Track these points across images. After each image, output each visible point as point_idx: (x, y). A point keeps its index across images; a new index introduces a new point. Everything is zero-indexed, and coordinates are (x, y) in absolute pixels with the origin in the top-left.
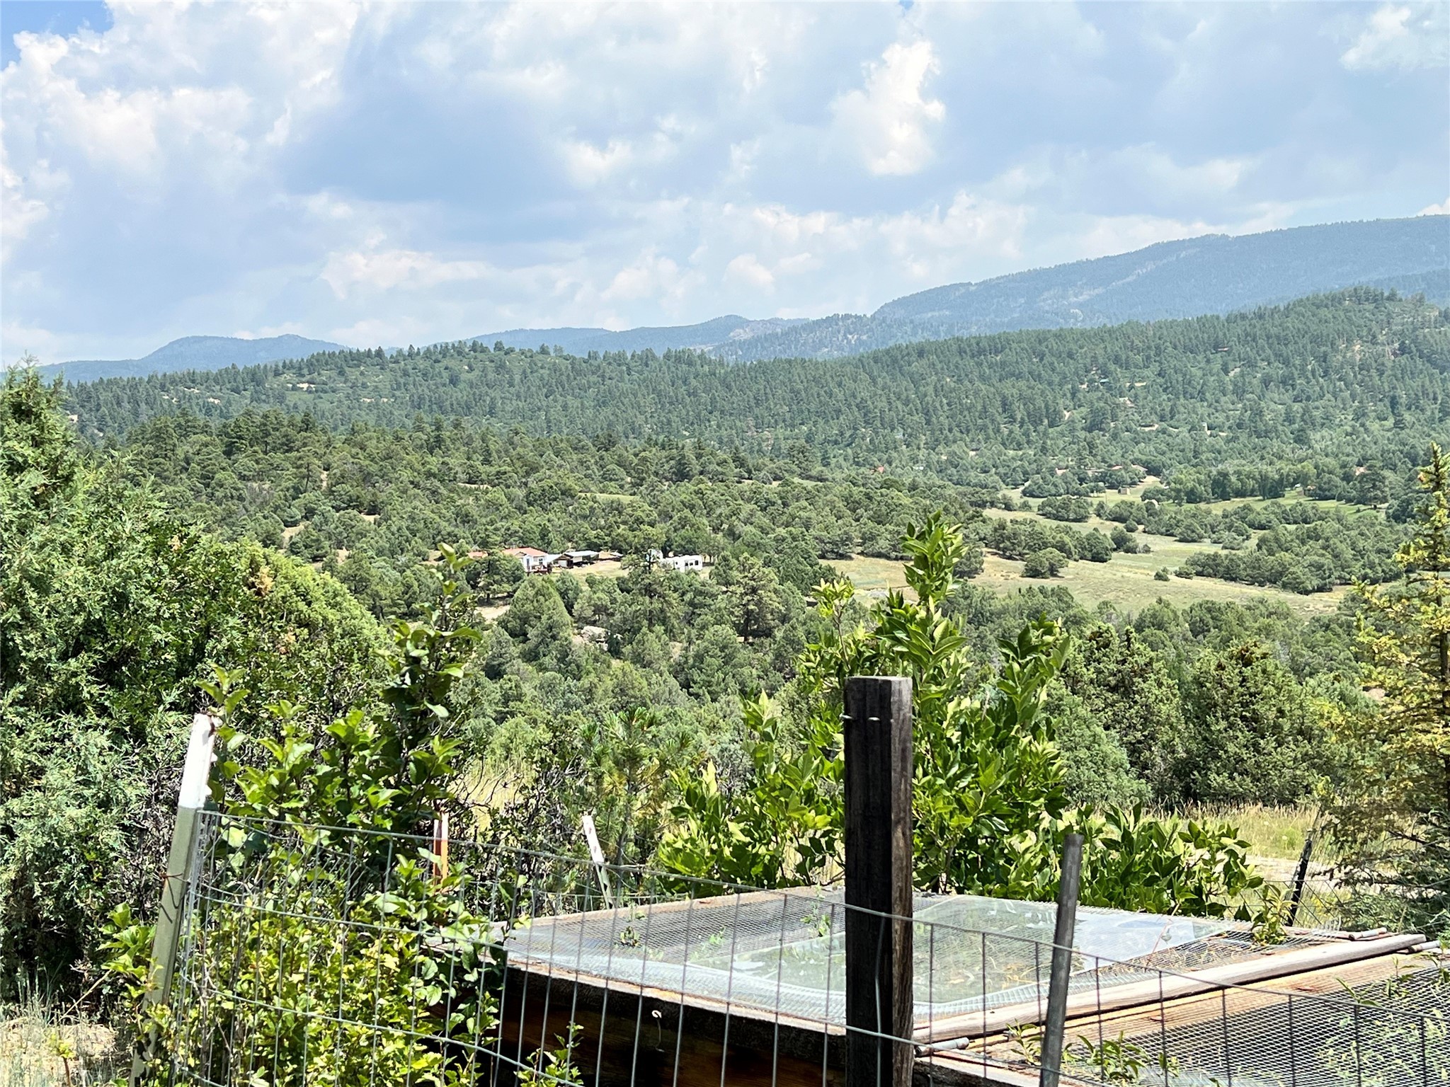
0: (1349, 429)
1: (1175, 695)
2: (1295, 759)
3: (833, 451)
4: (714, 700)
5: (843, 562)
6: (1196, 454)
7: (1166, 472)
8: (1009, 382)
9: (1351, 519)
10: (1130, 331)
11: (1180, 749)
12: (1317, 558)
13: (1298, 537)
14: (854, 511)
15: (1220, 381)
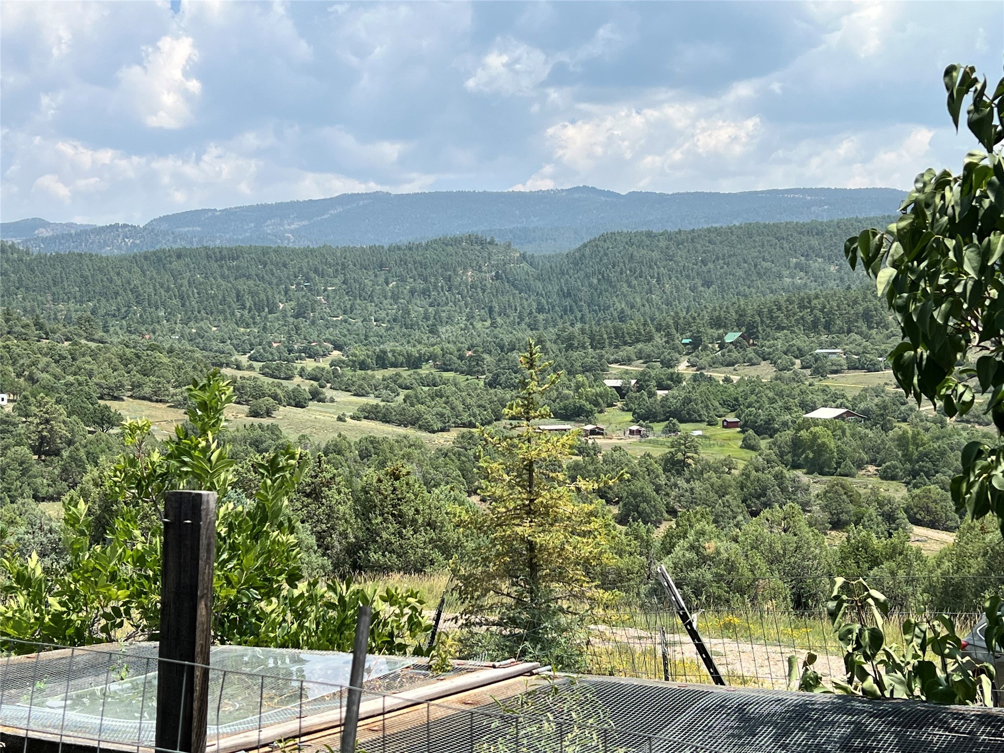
0: (463, 326)
1: (349, 499)
2: (425, 542)
3: (112, 322)
4: (12, 502)
5: (117, 402)
6: (366, 337)
7: (346, 349)
8: (241, 281)
9: (463, 384)
10: (325, 252)
11: (351, 536)
12: (440, 409)
13: (429, 395)
14: (126, 366)
15: (383, 290)
